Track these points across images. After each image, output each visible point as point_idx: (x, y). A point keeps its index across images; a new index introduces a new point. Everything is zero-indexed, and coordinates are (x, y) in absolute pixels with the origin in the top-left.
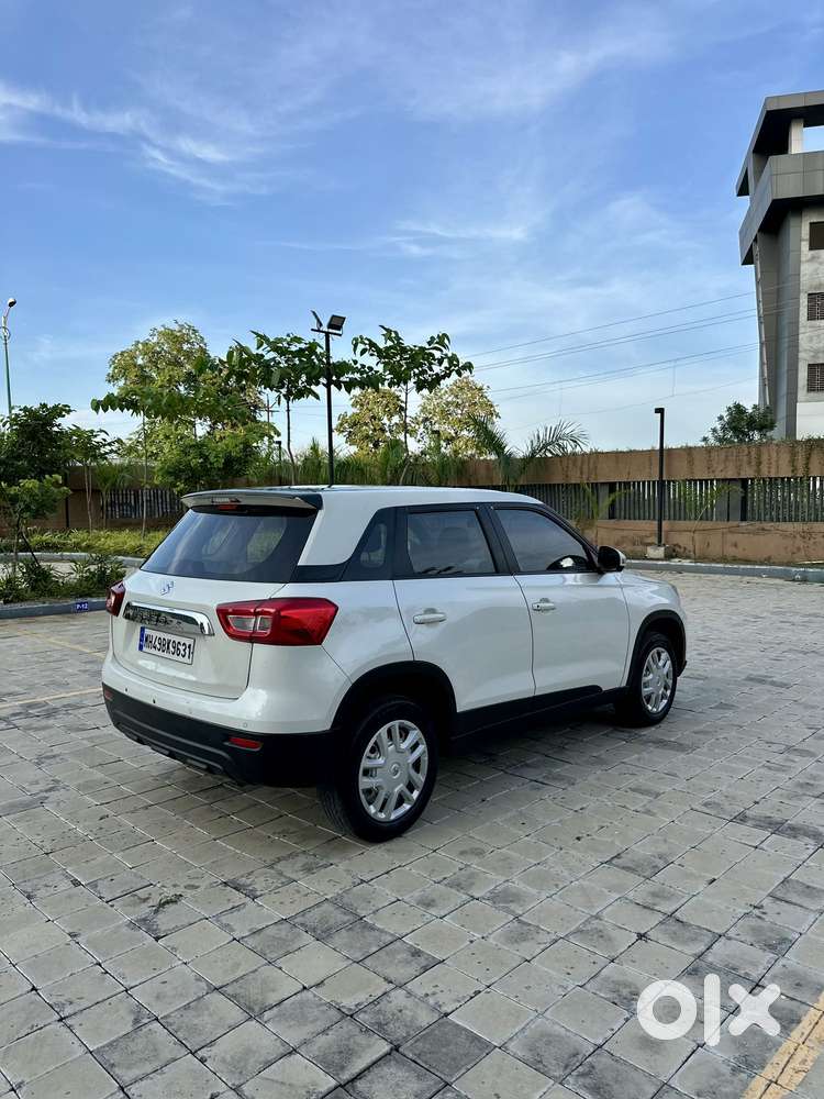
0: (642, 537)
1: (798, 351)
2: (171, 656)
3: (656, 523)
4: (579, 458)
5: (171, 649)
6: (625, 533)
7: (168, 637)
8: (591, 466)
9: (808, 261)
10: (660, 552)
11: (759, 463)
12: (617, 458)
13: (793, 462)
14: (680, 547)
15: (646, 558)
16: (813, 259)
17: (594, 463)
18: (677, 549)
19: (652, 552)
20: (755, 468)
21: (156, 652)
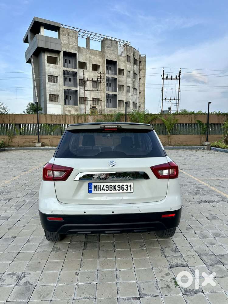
0: (32, 141)
1: (46, 90)
3: (37, 136)
4: (8, 116)
6: (26, 139)
8: (13, 118)
9: (47, 66)
10: (40, 145)
11: (66, 120)
12: (22, 116)
13: (74, 120)
14: (44, 143)
15: (35, 147)
16: (48, 65)
17: (14, 117)
18: (44, 144)
19: (37, 145)
20: (64, 121)
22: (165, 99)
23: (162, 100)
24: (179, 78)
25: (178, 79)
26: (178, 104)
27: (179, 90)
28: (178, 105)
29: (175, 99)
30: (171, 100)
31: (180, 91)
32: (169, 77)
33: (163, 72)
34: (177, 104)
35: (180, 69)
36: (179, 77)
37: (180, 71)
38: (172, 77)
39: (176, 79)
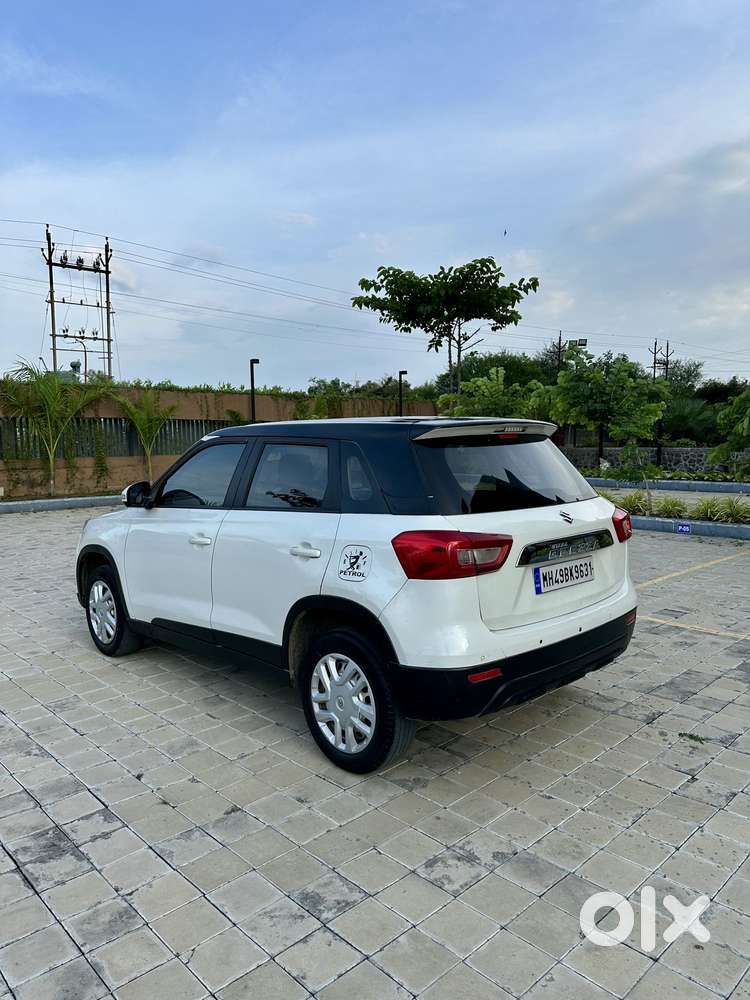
2: (576, 581)
5: (575, 574)
7: (568, 565)
21: (561, 585)
22: (62, 334)
23: (54, 336)
24: (104, 269)
25: (103, 272)
26: (109, 353)
27: (108, 308)
28: (109, 359)
29: (99, 336)
30: (83, 338)
31: (111, 310)
32: (72, 261)
33: (49, 238)
34: (106, 355)
35: (107, 238)
36: (107, 266)
37: (107, 246)
38: (80, 261)
39: (96, 269)
